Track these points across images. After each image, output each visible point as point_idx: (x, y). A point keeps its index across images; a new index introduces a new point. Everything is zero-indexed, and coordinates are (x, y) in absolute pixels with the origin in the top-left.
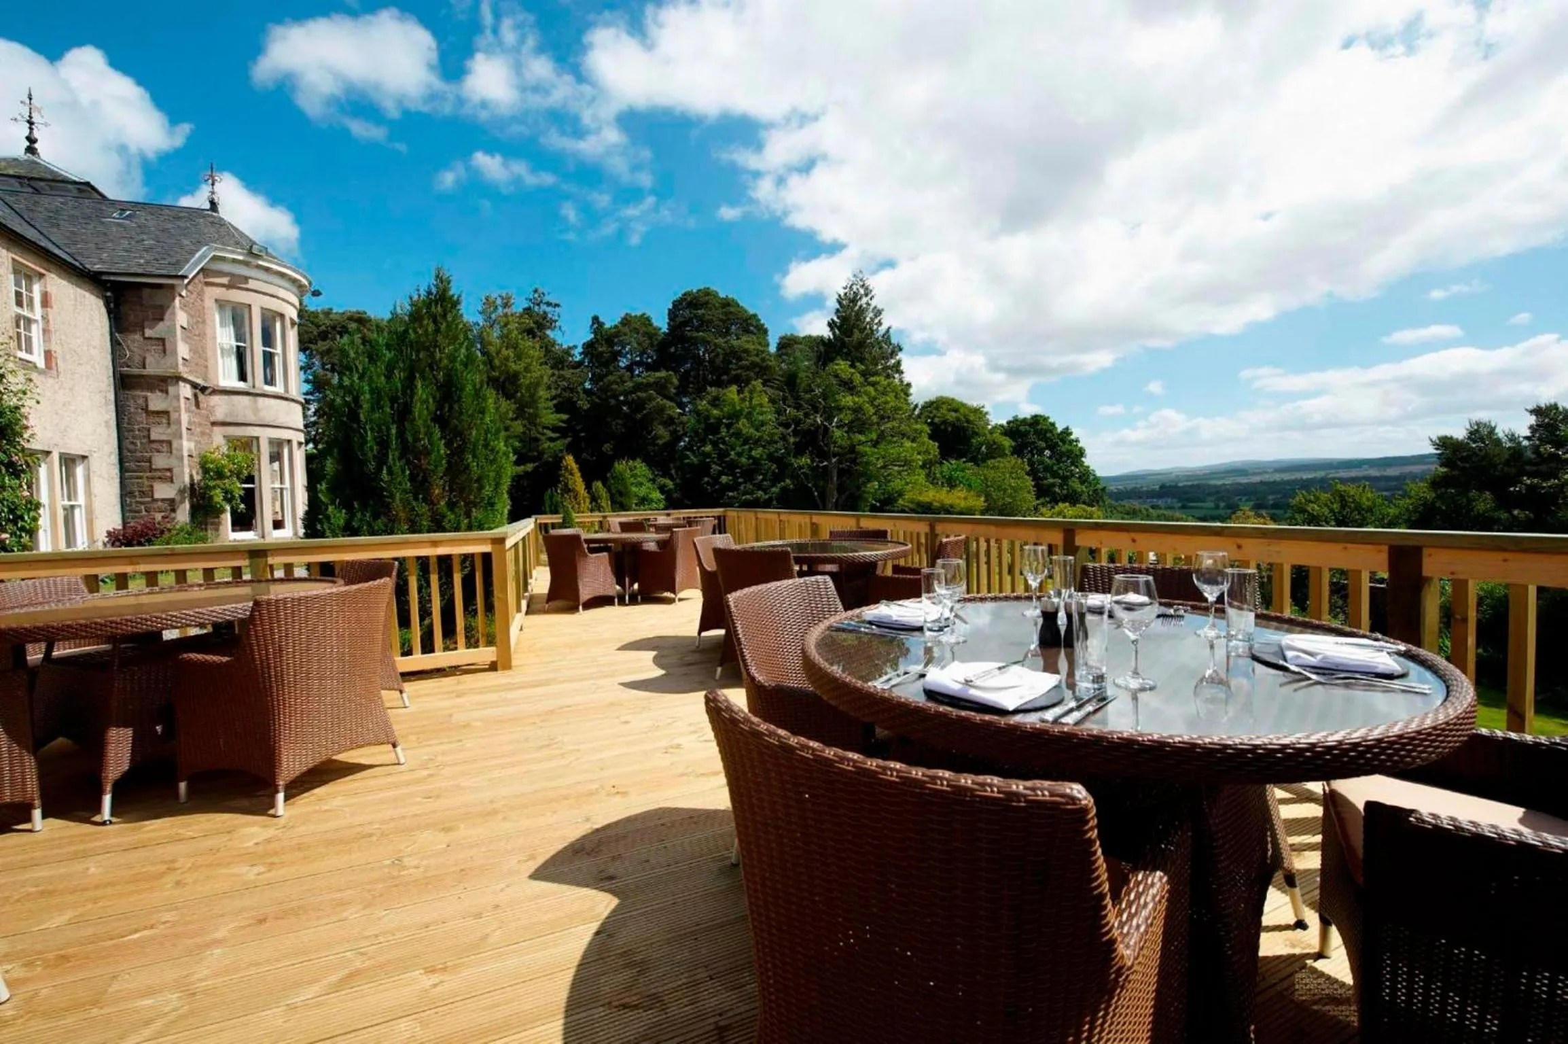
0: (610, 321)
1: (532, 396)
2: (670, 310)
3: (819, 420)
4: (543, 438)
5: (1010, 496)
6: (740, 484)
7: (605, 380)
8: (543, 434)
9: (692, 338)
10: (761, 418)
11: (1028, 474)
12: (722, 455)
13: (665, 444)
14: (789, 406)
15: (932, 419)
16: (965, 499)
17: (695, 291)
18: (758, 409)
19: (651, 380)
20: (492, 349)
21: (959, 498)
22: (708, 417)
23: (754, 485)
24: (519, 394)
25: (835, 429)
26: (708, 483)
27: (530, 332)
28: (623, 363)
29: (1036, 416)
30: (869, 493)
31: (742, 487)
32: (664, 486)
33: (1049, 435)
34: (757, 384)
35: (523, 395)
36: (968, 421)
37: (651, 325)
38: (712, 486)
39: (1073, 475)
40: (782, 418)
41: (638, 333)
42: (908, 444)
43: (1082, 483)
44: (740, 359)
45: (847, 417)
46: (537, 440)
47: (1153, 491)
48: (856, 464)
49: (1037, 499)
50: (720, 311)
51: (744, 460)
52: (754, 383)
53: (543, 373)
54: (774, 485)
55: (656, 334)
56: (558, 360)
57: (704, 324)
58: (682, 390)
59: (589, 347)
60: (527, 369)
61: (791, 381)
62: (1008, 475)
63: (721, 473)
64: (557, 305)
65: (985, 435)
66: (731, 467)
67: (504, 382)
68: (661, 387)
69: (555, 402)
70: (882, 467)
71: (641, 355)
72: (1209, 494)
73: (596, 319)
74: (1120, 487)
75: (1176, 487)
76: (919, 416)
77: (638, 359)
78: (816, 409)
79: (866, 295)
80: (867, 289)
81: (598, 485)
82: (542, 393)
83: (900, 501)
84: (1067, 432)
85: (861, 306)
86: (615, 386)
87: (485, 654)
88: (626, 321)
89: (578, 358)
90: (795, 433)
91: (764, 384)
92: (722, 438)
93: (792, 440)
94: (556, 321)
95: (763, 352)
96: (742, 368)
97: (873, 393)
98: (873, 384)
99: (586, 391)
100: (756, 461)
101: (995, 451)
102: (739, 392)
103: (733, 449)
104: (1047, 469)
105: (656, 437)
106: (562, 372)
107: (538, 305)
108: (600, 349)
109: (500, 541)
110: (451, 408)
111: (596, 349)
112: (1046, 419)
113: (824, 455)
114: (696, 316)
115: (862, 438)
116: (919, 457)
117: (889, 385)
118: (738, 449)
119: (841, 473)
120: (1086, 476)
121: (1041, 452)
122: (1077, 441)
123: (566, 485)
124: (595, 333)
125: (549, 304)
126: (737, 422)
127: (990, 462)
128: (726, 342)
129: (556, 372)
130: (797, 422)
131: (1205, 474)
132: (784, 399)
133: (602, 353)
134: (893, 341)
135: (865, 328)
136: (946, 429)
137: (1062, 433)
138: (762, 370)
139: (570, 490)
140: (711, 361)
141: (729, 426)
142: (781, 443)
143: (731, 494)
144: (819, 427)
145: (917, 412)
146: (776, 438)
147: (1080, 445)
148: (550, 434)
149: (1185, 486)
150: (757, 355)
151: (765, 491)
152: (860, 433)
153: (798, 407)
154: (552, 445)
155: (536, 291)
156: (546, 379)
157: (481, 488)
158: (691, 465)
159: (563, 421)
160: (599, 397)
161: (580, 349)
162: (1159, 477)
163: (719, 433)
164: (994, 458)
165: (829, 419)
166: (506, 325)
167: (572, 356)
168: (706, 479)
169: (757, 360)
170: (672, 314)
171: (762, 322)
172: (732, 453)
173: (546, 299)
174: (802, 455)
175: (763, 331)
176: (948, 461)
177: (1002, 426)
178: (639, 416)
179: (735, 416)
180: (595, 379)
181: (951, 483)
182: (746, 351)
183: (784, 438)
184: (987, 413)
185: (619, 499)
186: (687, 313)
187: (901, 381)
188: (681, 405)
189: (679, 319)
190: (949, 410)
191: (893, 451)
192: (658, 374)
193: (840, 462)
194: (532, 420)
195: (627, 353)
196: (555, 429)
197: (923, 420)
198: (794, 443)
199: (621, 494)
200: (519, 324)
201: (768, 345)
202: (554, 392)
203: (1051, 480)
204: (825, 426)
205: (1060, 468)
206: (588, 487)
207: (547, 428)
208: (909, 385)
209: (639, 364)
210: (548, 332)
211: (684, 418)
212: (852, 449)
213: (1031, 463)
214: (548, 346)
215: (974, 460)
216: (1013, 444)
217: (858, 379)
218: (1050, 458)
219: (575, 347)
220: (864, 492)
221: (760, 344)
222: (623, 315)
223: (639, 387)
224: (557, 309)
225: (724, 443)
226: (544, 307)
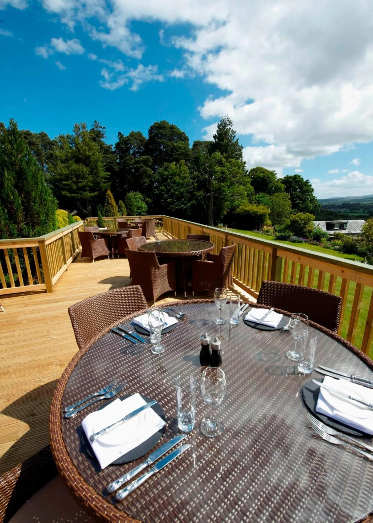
0: (126, 134)
1: (96, 165)
2: (149, 130)
3: (207, 177)
4: (101, 182)
5: (282, 208)
6: (175, 202)
7: (124, 159)
8: (101, 181)
9: (158, 142)
10: (184, 175)
11: (290, 199)
12: (169, 190)
13: (148, 185)
14: (195, 171)
15: (254, 176)
16: (263, 209)
17: (159, 122)
18: (183, 172)
19: (142, 159)
20: (79, 146)
21: (260, 209)
22: (163, 175)
23: (181, 203)
24: (91, 165)
25: (213, 181)
26: (163, 202)
27: (94, 139)
28: (131, 152)
29: (296, 175)
30: (225, 206)
31: (176, 203)
32: (148, 201)
33: (300, 183)
34: (183, 161)
35: (92, 165)
36: (268, 177)
37: (142, 136)
38: (164, 203)
39: (308, 200)
40: (192, 176)
41: (137, 140)
42: (242, 187)
43: (311, 202)
44: (177, 151)
45: (219, 175)
46: (99, 183)
47: (340, 205)
48: (221, 195)
49: (292, 209)
50: (169, 131)
51: (177, 193)
52: (181, 161)
53: (99, 156)
54: (188, 202)
55: (144, 140)
56: (106, 150)
57: (163, 136)
58: (155, 163)
59: (118, 145)
60: (93, 154)
61: (196, 161)
62: (281, 200)
63: (168, 198)
64: (104, 128)
65: (274, 183)
66: (172, 196)
67: (85, 159)
68: (145, 162)
69: (105, 167)
70: (231, 196)
71: (138, 149)
72: (362, 207)
73: (120, 133)
74: (327, 204)
75: (349, 204)
76: (248, 175)
77: (137, 150)
78: (206, 172)
79: (230, 125)
80: (230, 122)
81: (121, 202)
82: (100, 164)
83: (238, 210)
84: (307, 182)
85: (227, 129)
86: (128, 162)
87: (41, 287)
88: (132, 135)
89: (114, 149)
90: (197, 182)
91: (186, 162)
92: (169, 184)
93: (196, 185)
94: (104, 134)
95: (186, 148)
96: (177, 154)
97: (229, 166)
98: (230, 162)
99: (117, 163)
100: (182, 193)
101: (278, 189)
102: (176, 165)
103: (173, 188)
104: (298, 197)
105: (144, 183)
106: (107, 156)
107: (97, 128)
108: (122, 146)
109: (42, 242)
110: (22, 182)
111: (120, 146)
112: (299, 176)
113: (208, 191)
114: (160, 133)
115: (223, 184)
116: (246, 192)
117: (236, 162)
118: (175, 188)
119: (215, 198)
120: (313, 200)
121: (296, 190)
122: (311, 185)
123: (108, 202)
124: (120, 139)
125: (100, 127)
126: (175, 177)
127: (276, 194)
128: (172, 144)
129: (105, 155)
130: (198, 177)
131: (361, 199)
132: (194, 168)
133: (123, 148)
134: (239, 144)
135: (228, 138)
136: (259, 180)
137: (305, 182)
138: (186, 156)
139: (109, 204)
140: (166, 151)
141: (171, 179)
142: (192, 186)
143: (171, 206)
144: (207, 179)
145: (248, 173)
146: (190, 184)
147: (312, 187)
148: (103, 180)
149: (353, 204)
150: (184, 149)
151: (185, 205)
152: (223, 182)
153: (199, 172)
154: (104, 184)
155: (95, 122)
156: (101, 158)
157: (39, 217)
158: (156, 194)
159: (109, 175)
160: (122, 166)
161: (114, 146)
162: (343, 200)
163: (167, 182)
164: (277, 192)
165: (211, 176)
166: (84, 136)
167: (111, 149)
168: (162, 200)
169: (183, 151)
170: (150, 132)
171: (187, 135)
172: (172, 190)
173: (100, 125)
174: (200, 191)
175: (186, 139)
176: (258, 193)
177: (281, 179)
178: (137, 174)
179: (174, 175)
180: (121, 158)
181: (259, 202)
182: (180, 147)
183: (193, 184)
184: (276, 174)
185: (129, 207)
186: (156, 132)
187: (242, 161)
188: (154, 170)
189: (153, 134)
190: (261, 172)
191: (236, 189)
192: (144, 157)
193: (214, 194)
194: (97, 175)
195: (133, 148)
196: (105, 178)
197: (250, 176)
198: (197, 186)
199: (130, 205)
200: (90, 135)
201: (189, 145)
202: (104, 164)
203: (299, 202)
204: (209, 179)
205: (303, 197)
206: (117, 203)
207: (103, 178)
208: (245, 163)
209: (137, 152)
210: (101, 139)
211: (155, 175)
212: (220, 189)
213: (291, 195)
214: (101, 145)
215: (269, 193)
216: (285, 187)
217: (224, 160)
218: (299, 192)
219: (112, 145)
220: (224, 206)
221: (185, 144)
222: (131, 132)
223: (136, 162)
224: (104, 129)
225: (169, 186)
226: (99, 129)
